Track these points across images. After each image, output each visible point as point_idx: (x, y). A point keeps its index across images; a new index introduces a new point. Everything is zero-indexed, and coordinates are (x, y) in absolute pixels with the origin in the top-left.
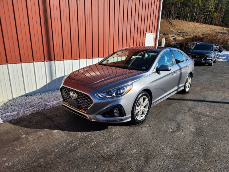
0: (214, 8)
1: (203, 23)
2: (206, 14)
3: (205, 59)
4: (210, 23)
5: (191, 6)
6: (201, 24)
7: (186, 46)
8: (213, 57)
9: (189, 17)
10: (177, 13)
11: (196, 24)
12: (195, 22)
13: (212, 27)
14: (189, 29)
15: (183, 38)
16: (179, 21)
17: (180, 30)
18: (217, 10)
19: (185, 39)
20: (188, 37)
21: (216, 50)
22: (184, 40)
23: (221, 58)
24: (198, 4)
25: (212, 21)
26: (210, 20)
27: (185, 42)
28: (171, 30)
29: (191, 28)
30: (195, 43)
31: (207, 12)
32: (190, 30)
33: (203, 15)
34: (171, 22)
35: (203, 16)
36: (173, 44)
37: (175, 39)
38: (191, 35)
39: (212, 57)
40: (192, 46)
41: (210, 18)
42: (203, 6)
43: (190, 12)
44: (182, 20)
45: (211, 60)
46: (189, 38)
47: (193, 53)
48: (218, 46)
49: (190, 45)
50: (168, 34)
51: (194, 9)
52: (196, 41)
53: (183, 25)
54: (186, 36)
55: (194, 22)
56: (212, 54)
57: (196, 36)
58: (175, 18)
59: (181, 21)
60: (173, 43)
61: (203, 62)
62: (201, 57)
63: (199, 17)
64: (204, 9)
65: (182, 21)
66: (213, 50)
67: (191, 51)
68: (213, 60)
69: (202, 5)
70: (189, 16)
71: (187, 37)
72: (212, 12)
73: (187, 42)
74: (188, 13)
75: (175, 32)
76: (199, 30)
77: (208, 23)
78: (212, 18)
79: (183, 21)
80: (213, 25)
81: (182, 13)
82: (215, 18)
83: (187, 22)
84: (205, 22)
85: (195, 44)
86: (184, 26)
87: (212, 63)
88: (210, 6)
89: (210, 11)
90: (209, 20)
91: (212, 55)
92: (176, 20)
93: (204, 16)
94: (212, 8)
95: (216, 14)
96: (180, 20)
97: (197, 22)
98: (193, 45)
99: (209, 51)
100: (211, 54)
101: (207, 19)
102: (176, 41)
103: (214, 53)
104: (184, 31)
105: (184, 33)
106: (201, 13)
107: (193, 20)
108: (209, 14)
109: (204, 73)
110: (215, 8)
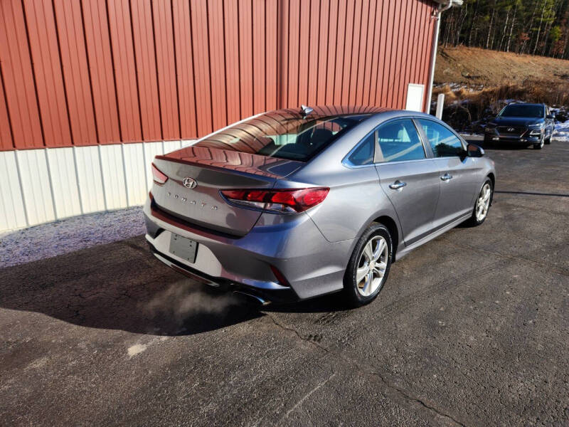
0: (554, 14)
1: (526, 53)
2: (534, 29)
3: (527, 136)
4: (544, 52)
5: (495, 11)
6: (523, 54)
7: (484, 110)
8: (543, 131)
9: (490, 39)
10: (460, 28)
11: (509, 56)
12: (506, 51)
13: (550, 63)
14: (492, 68)
15: (477, 93)
16: (465, 49)
17: (468, 70)
18: (561, 19)
19: (484, 93)
20: (489, 89)
21: (549, 117)
22: (480, 96)
23: (563, 136)
24: (514, 7)
25: (548, 47)
26: (544, 44)
27: (482, 101)
28: (446, 71)
29: (498, 66)
30: (506, 101)
31: (537, 24)
32: (493, 70)
33: (525, 32)
34: (447, 52)
35: (525, 36)
36: (455, 106)
37: (458, 94)
38: (496, 85)
39: (540, 131)
40: (498, 109)
41: (544, 40)
42: (526, 11)
43: (493, 25)
44: (472, 46)
45: (539, 136)
46: (492, 92)
47: (501, 123)
48: (557, 109)
49: (495, 108)
50: (441, 83)
51: (502, 19)
52: (508, 98)
53: (477, 58)
54: (486, 86)
55: (504, 49)
56: (542, 124)
57: (507, 88)
58: (456, 41)
59: (470, 48)
60: (456, 102)
61: (522, 140)
62: (517, 132)
63: (517, 37)
64: (529, 18)
65: (473, 49)
66: (543, 117)
67: (498, 118)
68: (544, 137)
69: (524, 8)
70: (492, 35)
71: (486, 90)
72: (548, 25)
73: (488, 100)
74: (489, 28)
75: (458, 76)
76: (515, 70)
77: (538, 53)
78: (550, 41)
79: (476, 49)
80: (551, 56)
81: (474, 29)
82: (557, 40)
83: (487, 50)
84: (532, 50)
85: (505, 104)
86: (480, 61)
87: (540, 144)
88: (544, 11)
89: (544, 23)
90: (541, 45)
91: (542, 126)
92: (457, 47)
93: (529, 35)
94: (548, 14)
95: (559, 30)
96: (467, 46)
97: (512, 50)
98: (502, 108)
99: (534, 119)
100: (538, 125)
101: (535, 41)
102: (462, 98)
103: (544, 122)
104: (480, 74)
105: (478, 77)
106: (521, 28)
107: (499, 45)
108: (542, 31)
109: (523, 160)
110: (556, 15)
